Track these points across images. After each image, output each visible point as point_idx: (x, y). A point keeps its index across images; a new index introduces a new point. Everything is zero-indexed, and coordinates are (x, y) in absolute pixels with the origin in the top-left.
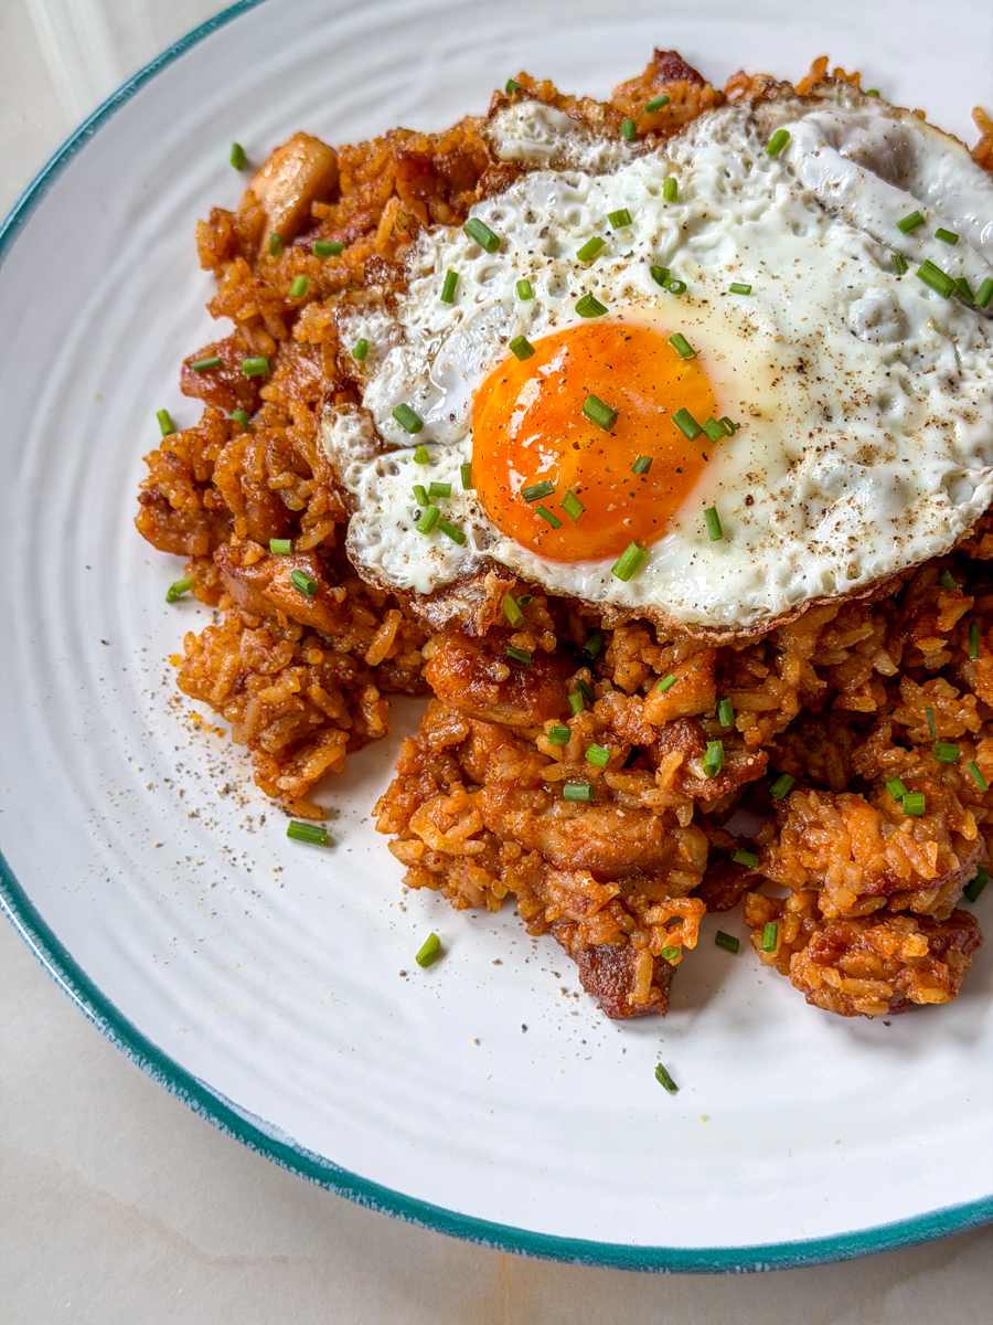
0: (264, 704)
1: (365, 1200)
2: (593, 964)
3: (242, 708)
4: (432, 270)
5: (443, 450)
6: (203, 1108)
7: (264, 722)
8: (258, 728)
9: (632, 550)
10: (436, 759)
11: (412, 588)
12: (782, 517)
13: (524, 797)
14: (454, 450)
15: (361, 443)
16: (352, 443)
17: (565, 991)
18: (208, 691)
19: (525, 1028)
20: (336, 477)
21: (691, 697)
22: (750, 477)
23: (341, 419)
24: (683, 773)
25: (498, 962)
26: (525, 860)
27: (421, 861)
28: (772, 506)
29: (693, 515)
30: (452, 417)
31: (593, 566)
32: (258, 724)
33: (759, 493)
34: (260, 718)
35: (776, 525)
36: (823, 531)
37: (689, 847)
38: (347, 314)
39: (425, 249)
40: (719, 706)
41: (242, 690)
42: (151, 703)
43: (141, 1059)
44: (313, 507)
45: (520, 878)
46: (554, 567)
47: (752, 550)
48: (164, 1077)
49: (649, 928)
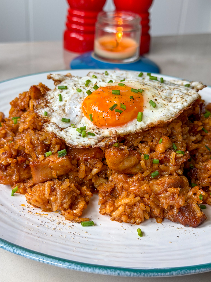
0: (62, 190)
1: (185, 271)
2: (183, 215)
3: (56, 195)
4: (53, 98)
5: (77, 125)
6: (121, 271)
7: (63, 197)
8: (62, 200)
9: (140, 113)
10: (109, 196)
11: (90, 145)
12: (164, 100)
13: (142, 182)
14: (79, 124)
15: (57, 129)
16: (55, 129)
17: (179, 229)
18: (44, 196)
19: (178, 236)
20: (55, 135)
21: (168, 142)
22: (153, 96)
23: (49, 125)
24: (176, 158)
25: (158, 230)
26: (151, 196)
27: (124, 212)
28: (161, 100)
29: (147, 104)
30: (77, 116)
31: (131, 123)
32: (61, 198)
33: (157, 98)
34: (62, 195)
35: (164, 102)
36: (174, 100)
37: (185, 179)
38: (38, 110)
39: (50, 94)
40: (173, 145)
41: (54, 190)
42: (24, 213)
43: (93, 268)
44: (53, 142)
45: (153, 201)
46: (121, 129)
47: (163, 107)
48: (104, 269)
49: (190, 198)
